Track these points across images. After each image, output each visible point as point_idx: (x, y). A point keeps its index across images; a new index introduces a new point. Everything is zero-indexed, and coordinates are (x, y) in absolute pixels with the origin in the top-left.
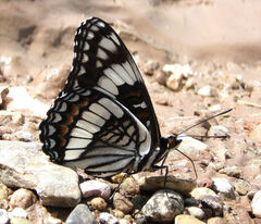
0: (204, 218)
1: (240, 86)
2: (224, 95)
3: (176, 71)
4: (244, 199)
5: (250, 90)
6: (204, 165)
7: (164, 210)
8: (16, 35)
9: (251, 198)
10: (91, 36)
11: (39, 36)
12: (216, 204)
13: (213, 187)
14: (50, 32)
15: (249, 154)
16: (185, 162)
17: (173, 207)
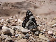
0: (42, 34)
1: (45, 18)
2: (43, 19)
3: (37, 17)
4: (47, 32)
5: (47, 19)
6: (42, 28)
7: (37, 34)
8: (18, 13)
9: (48, 32)
10: (28, 12)
11: (21, 13)
12: (44, 33)
13: (43, 31)
14: (22, 12)
15: (47, 26)
16: (39, 28)
17: (39, 33)
